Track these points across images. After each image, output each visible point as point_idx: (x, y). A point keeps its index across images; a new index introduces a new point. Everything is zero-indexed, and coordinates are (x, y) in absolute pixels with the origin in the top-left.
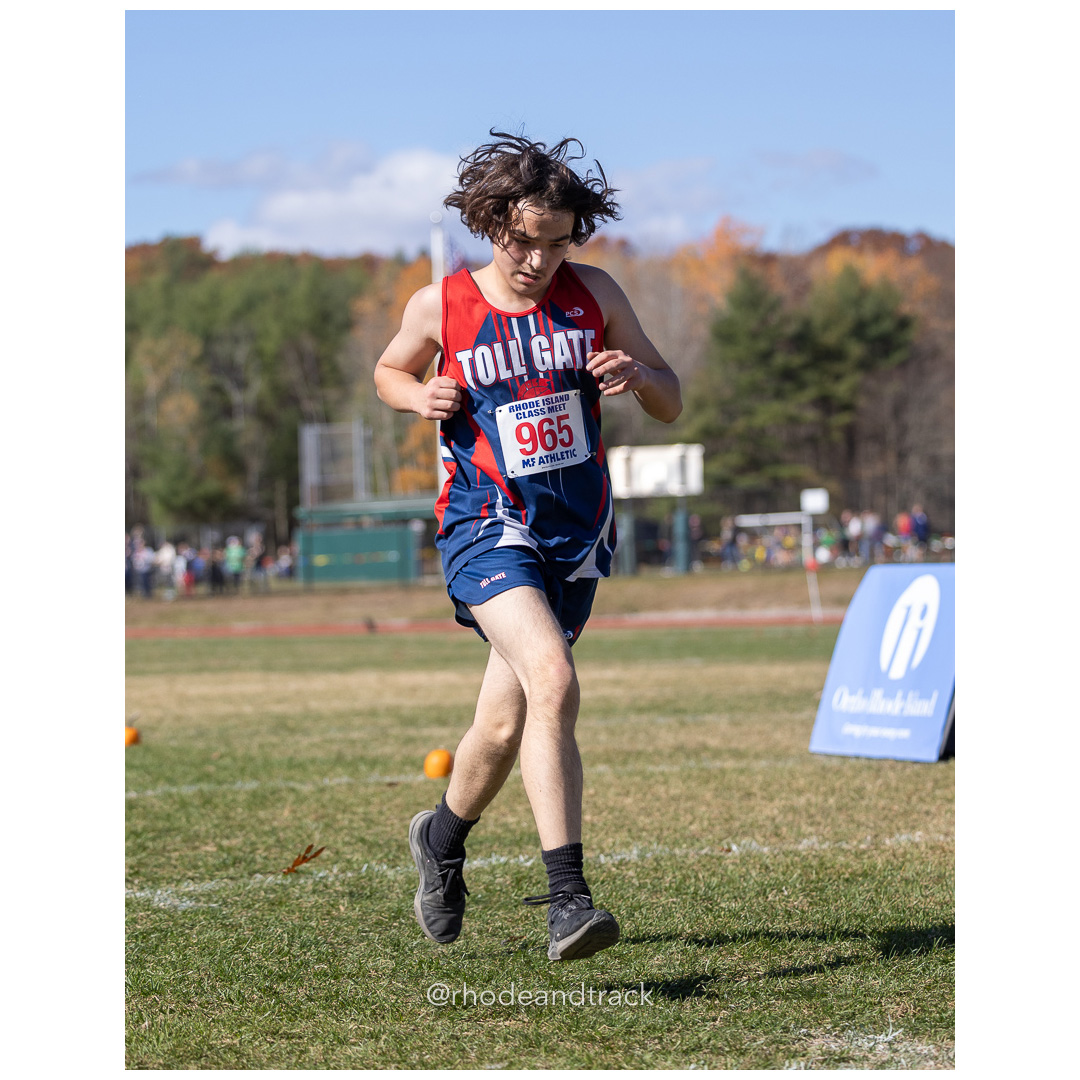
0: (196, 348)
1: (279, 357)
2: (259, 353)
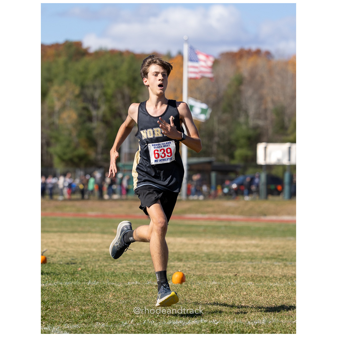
0: (77, 91)
1: (113, 96)
2: (105, 94)
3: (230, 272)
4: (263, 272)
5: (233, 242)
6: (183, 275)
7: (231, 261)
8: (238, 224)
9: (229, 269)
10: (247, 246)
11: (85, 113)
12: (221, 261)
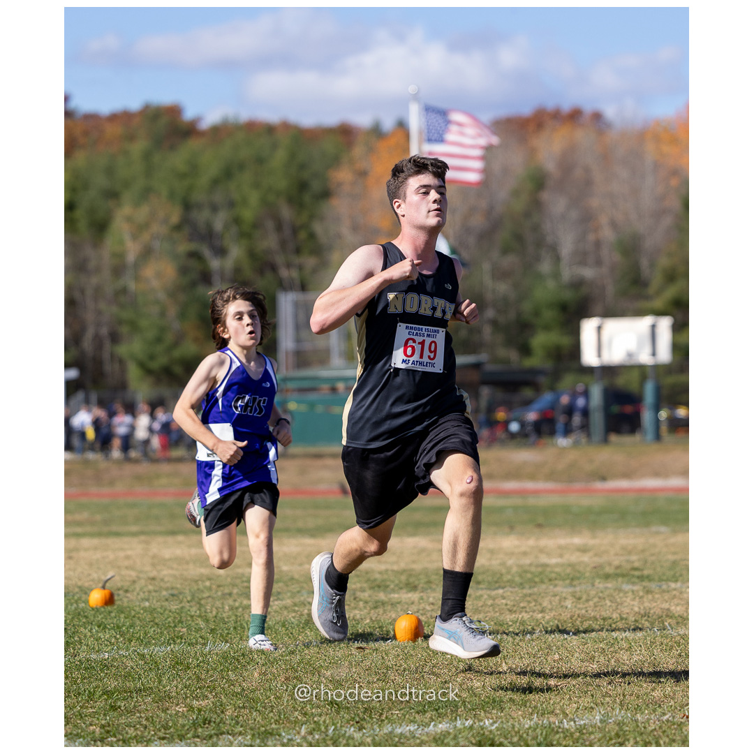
3: (524, 610)
4: (598, 609)
5: (531, 542)
6: (419, 621)
7: (527, 586)
8: (543, 501)
9: (522, 605)
10: (562, 549)
11: (193, 263)
12: (503, 588)
